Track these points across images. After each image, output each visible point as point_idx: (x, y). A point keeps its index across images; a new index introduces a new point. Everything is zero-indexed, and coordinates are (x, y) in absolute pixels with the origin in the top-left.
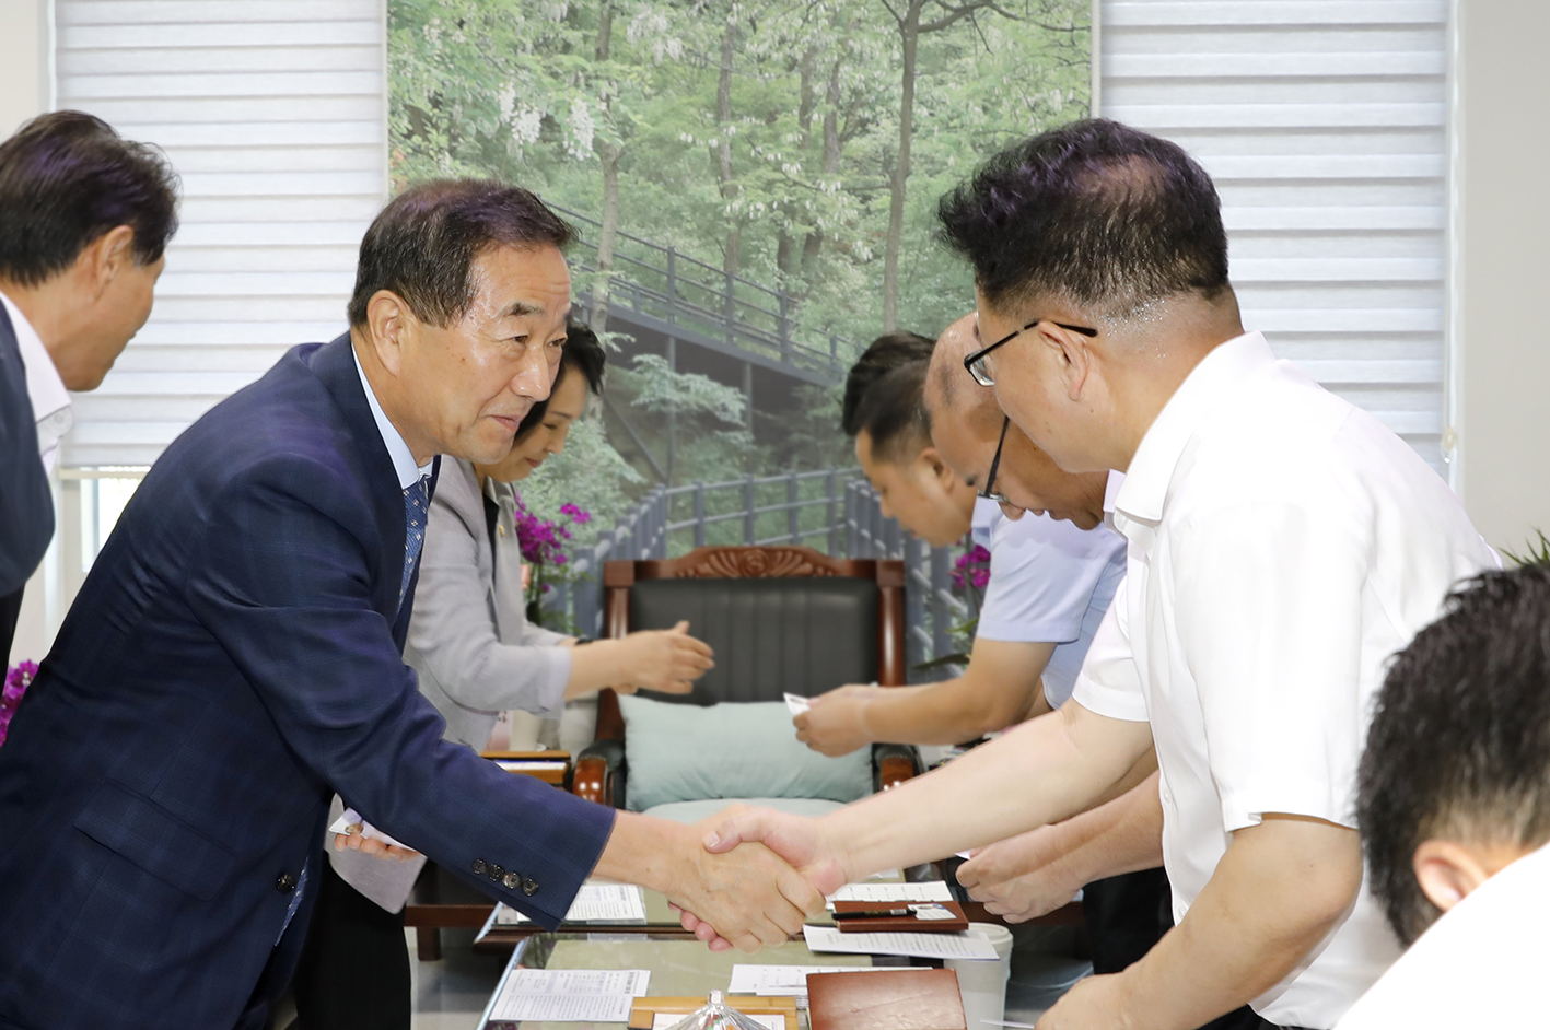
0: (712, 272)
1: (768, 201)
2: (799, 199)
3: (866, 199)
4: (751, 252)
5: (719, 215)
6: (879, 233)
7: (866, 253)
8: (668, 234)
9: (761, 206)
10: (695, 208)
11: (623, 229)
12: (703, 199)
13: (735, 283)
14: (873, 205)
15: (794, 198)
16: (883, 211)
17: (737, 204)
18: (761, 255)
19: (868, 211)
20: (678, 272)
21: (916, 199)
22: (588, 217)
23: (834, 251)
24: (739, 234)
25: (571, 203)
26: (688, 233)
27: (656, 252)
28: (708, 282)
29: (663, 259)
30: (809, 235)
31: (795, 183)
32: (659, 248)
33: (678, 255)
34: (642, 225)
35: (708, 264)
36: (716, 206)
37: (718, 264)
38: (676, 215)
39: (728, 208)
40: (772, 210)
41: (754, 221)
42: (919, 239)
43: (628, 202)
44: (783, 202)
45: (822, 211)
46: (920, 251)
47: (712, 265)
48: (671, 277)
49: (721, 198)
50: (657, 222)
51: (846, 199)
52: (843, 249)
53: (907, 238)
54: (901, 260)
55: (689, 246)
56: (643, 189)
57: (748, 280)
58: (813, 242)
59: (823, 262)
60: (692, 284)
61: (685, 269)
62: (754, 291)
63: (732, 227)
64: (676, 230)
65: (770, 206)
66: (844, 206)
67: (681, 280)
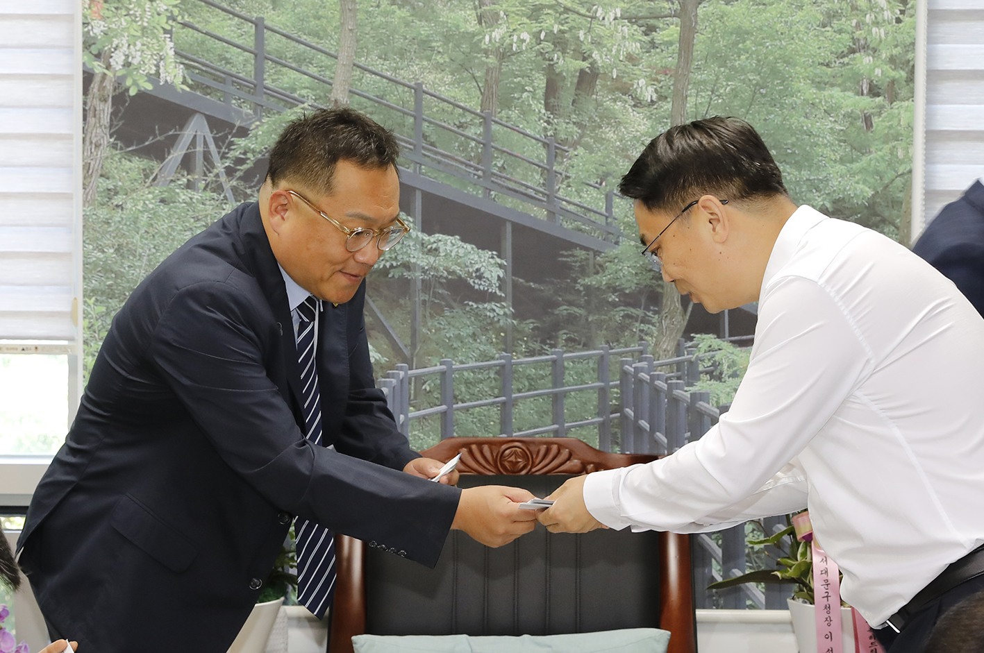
0: (467, 114)
1: (534, 30)
2: (571, 29)
3: (650, 30)
4: (513, 90)
5: (475, 47)
6: (665, 70)
7: (649, 94)
8: (416, 68)
9: (525, 36)
10: (447, 38)
11: (362, 61)
12: (457, 27)
13: (494, 127)
14: (659, 36)
15: (565, 28)
16: (670, 43)
17: (497, 34)
18: (525, 95)
19: (653, 45)
20: (426, 113)
21: (709, 30)
22: (319, 46)
23: (612, 91)
24: (500, 69)
25: (299, 30)
26: (439, 67)
27: (400, 88)
28: (461, 126)
29: (409, 97)
30: (582, 71)
31: (567, 10)
32: (404, 85)
33: (425, 92)
34: (384, 57)
35: (462, 104)
36: (474, 35)
37: (474, 104)
38: (424, 45)
39: (487, 38)
40: (539, 42)
41: (520, 53)
42: (713, 77)
43: (368, 29)
44: (552, 31)
45: (597, 43)
46: (713, 92)
47: (467, 105)
48: (418, 118)
49: (478, 26)
50: (402, 53)
51: (626, 29)
52: (623, 89)
53: (698, 77)
54: (691, 101)
55: (441, 83)
56: (386, 14)
57: (509, 124)
58: (587, 79)
59: (599, 104)
60: (444, 127)
61: (435, 110)
62: (516, 137)
63: (492, 60)
64: (425, 63)
65: (536, 36)
66: (624, 38)
67: (430, 122)
